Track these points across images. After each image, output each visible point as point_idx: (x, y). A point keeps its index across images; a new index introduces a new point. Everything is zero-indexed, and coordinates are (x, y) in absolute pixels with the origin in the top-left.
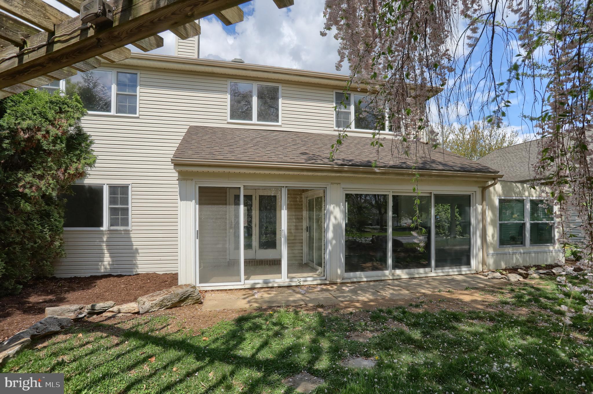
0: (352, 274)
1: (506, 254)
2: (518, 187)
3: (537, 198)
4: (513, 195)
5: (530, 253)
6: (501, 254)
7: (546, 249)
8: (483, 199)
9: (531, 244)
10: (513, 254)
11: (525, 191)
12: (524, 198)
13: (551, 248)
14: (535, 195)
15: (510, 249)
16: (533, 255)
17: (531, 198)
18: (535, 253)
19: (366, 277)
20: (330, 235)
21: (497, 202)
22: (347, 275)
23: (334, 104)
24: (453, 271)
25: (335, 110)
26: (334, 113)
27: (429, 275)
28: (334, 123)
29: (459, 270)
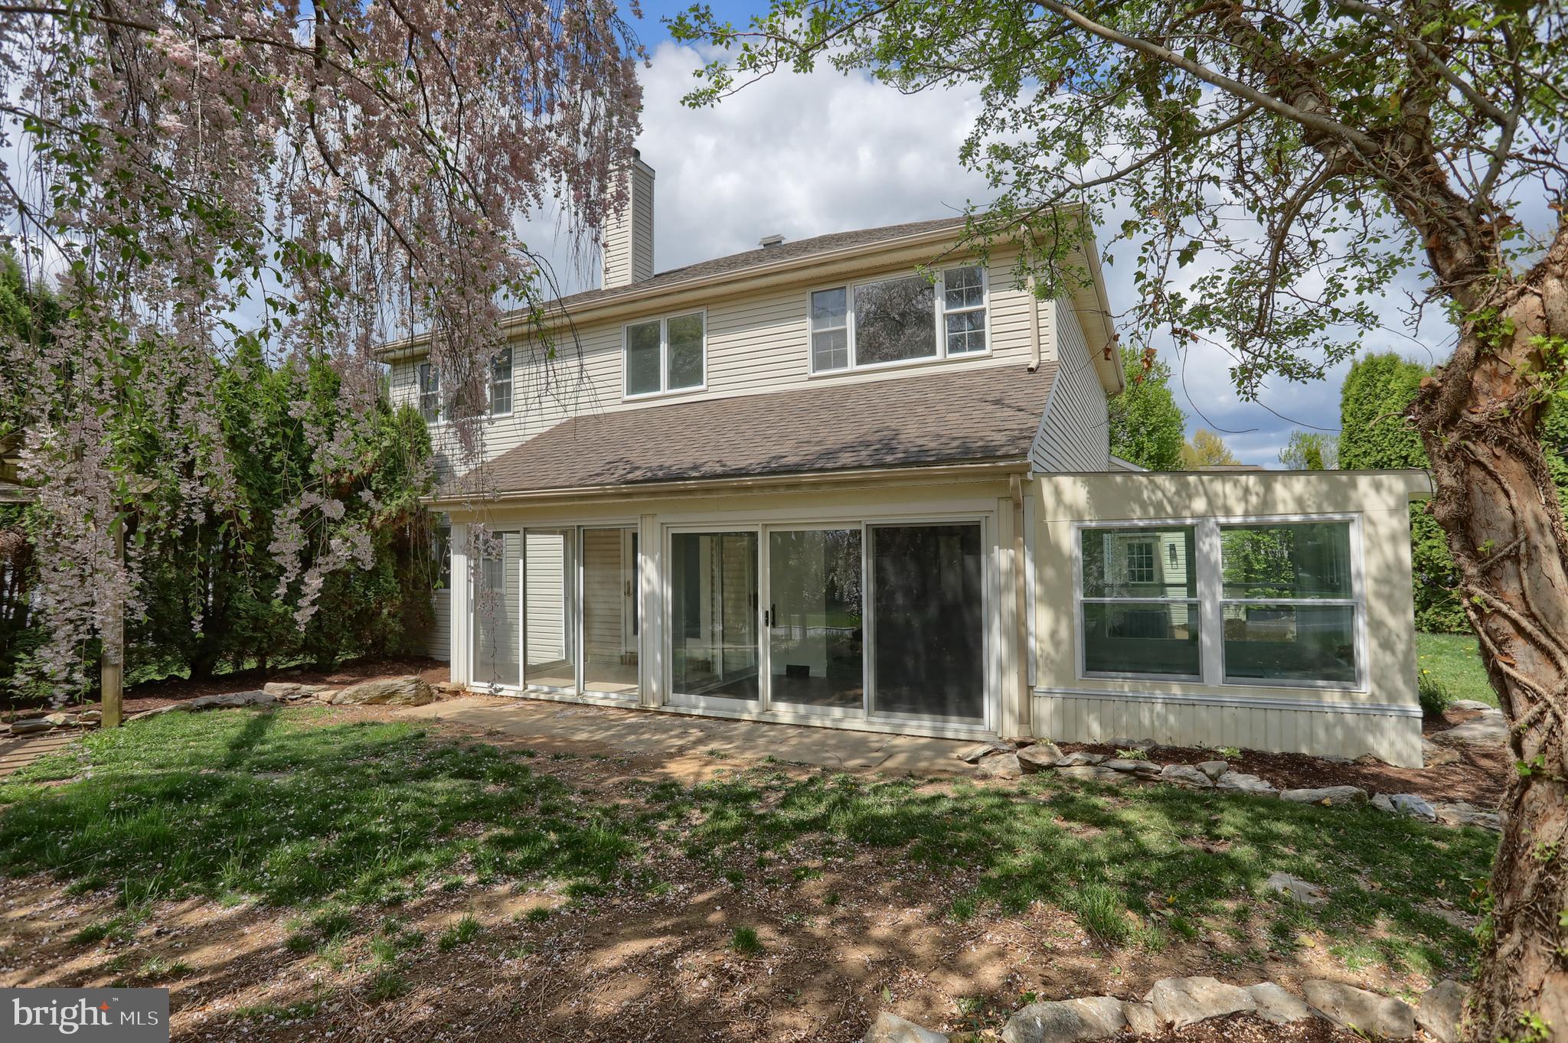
2: (1161, 487)
3: (1252, 520)
4: (1141, 513)
5: (1222, 705)
6: (1080, 697)
7: (1305, 699)
8: (1019, 530)
9: (1229, 673)
10: (1135, 700)
11: (1191, 498)
14: (1239, 509)
15: (1121, 684)
17: (1225, 520)
18: (1247, 706)
19: (707, 709)
21: (1068, 539)
22: (674, 697)
23: (809, 321)
24: (919, 727)
25: (809, 333)
26: (809, 340)
27: (845, 725)
28: (810, 362)
29: (939, 724)
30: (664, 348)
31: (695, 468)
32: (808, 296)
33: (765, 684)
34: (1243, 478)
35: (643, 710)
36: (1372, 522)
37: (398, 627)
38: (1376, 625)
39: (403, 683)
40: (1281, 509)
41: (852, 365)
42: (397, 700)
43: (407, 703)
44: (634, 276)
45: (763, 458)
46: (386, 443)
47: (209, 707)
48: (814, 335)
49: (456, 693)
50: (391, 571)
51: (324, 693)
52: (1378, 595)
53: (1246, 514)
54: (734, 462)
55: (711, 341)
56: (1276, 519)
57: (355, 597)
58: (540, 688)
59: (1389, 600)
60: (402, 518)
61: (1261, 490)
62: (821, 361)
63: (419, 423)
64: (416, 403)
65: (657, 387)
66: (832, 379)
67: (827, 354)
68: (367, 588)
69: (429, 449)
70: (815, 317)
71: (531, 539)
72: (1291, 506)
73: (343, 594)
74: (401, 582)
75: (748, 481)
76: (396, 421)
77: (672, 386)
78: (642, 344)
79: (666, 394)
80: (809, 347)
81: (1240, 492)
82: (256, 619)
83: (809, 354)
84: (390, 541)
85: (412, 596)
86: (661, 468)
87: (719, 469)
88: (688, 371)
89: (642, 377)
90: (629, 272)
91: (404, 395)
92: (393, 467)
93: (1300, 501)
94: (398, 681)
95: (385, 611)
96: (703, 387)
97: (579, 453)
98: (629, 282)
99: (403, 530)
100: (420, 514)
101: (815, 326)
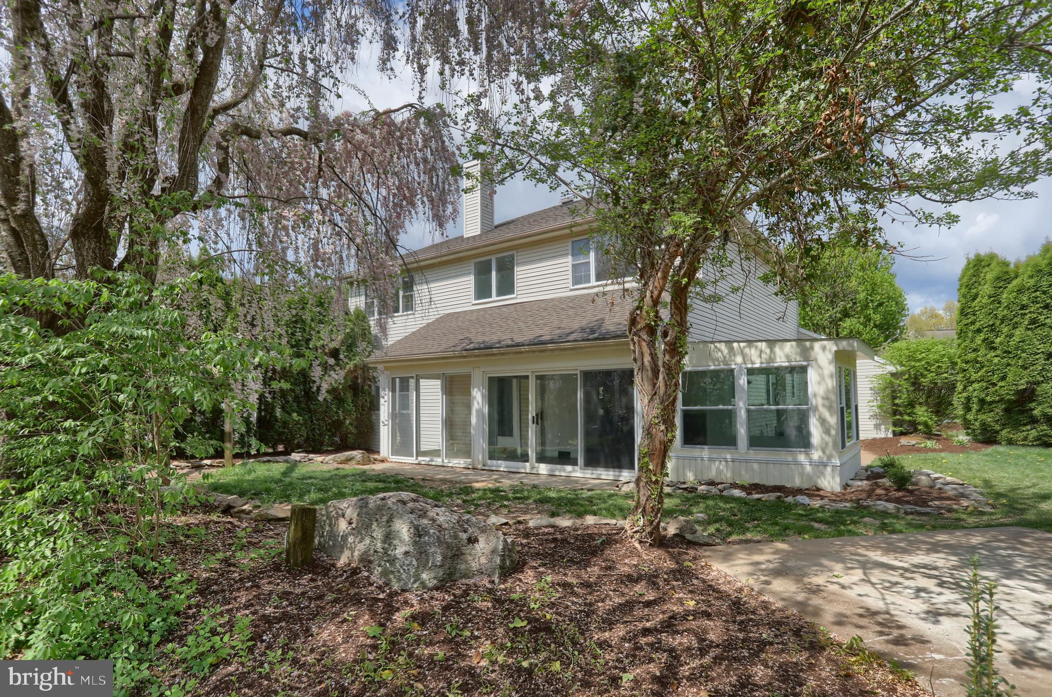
0: (494, 462)
1: (695, 459)
2: (720, 350)
3: (764, 365)
4: (710, 363)
5: (747, 461)
6: (684, 458)
7: (790, 458)
9: (750, 446)
10: (710, 460)
11: (734, 355)
12: (733, 366)
13: (802, 458)
14: (757, 361)
15: (704, 452)
16: (756, 466)
17: (749, 366)
18: (758, 462)
19: (506, 467)
20: (474, 420)
22: (489, 462)
23: (570, 257)
24: (606, 475)
25: (570, 264)
26: (570, 268)
27: (573, 475)
28: (570, 281)
29: (617, 473)
30: (494, 274)
31: (499, 342)
32: (570, 244)
33: (532, 454)
34: (759, 344)
35: (474, 469)
36: (820, 367)
37: (353, 430)
38: (823, 421)
39: (357, 454)
40: (778, 360)
41: (593, 282)
42: (354, 462)
43: (358, 463)
44: (482, 229)
45: (531, 337)
46: (347, 331)
47: (269, 461)
48: (573, 265)
49: (382, 461)
50: (350, 400)
51: (319, 458)
52: (824, 405)
53: (761, 363)
54: (519, 339)
55: (519, 269)
56: (776, 365)
57: (332, 413)
58: (424, 459)
59: (830, 408)
60: (355, 371)
61: (768, 351)
62: (577, 280)
63: (364, 317)
64: (363, 306)
65: (491, 297)
66: (582, 290)
67: (579, 277)
68: (338, 409)
69: (370, 333)
70: (573, 256)
71: (423, 382)
72: (784, 359)
73: (326, 412)
74: (355, 406)
75: (523, 349)
76: (353, 318)
77: (499, 294)
78: (482, 272)
79: (495, 300)
80: (570, 273)
81: (758, 353)
82: (285, 423)
83: (570, 276)
84: (350, 383)
85: (361, 414)
86: (484, 342)
87: (510, 342)
88: (507, 287)
89: (482, 291)
90: (479, 227)
91: (356, 302)
92: (350, 344)
93: (787, 356)
94: (354, 453)
95: (348, 422)
96: (514, 296)
97: (445, 335)
98: (479, 233)
99: (356, 378)
100: (365, 368)
101: (573, 261)
